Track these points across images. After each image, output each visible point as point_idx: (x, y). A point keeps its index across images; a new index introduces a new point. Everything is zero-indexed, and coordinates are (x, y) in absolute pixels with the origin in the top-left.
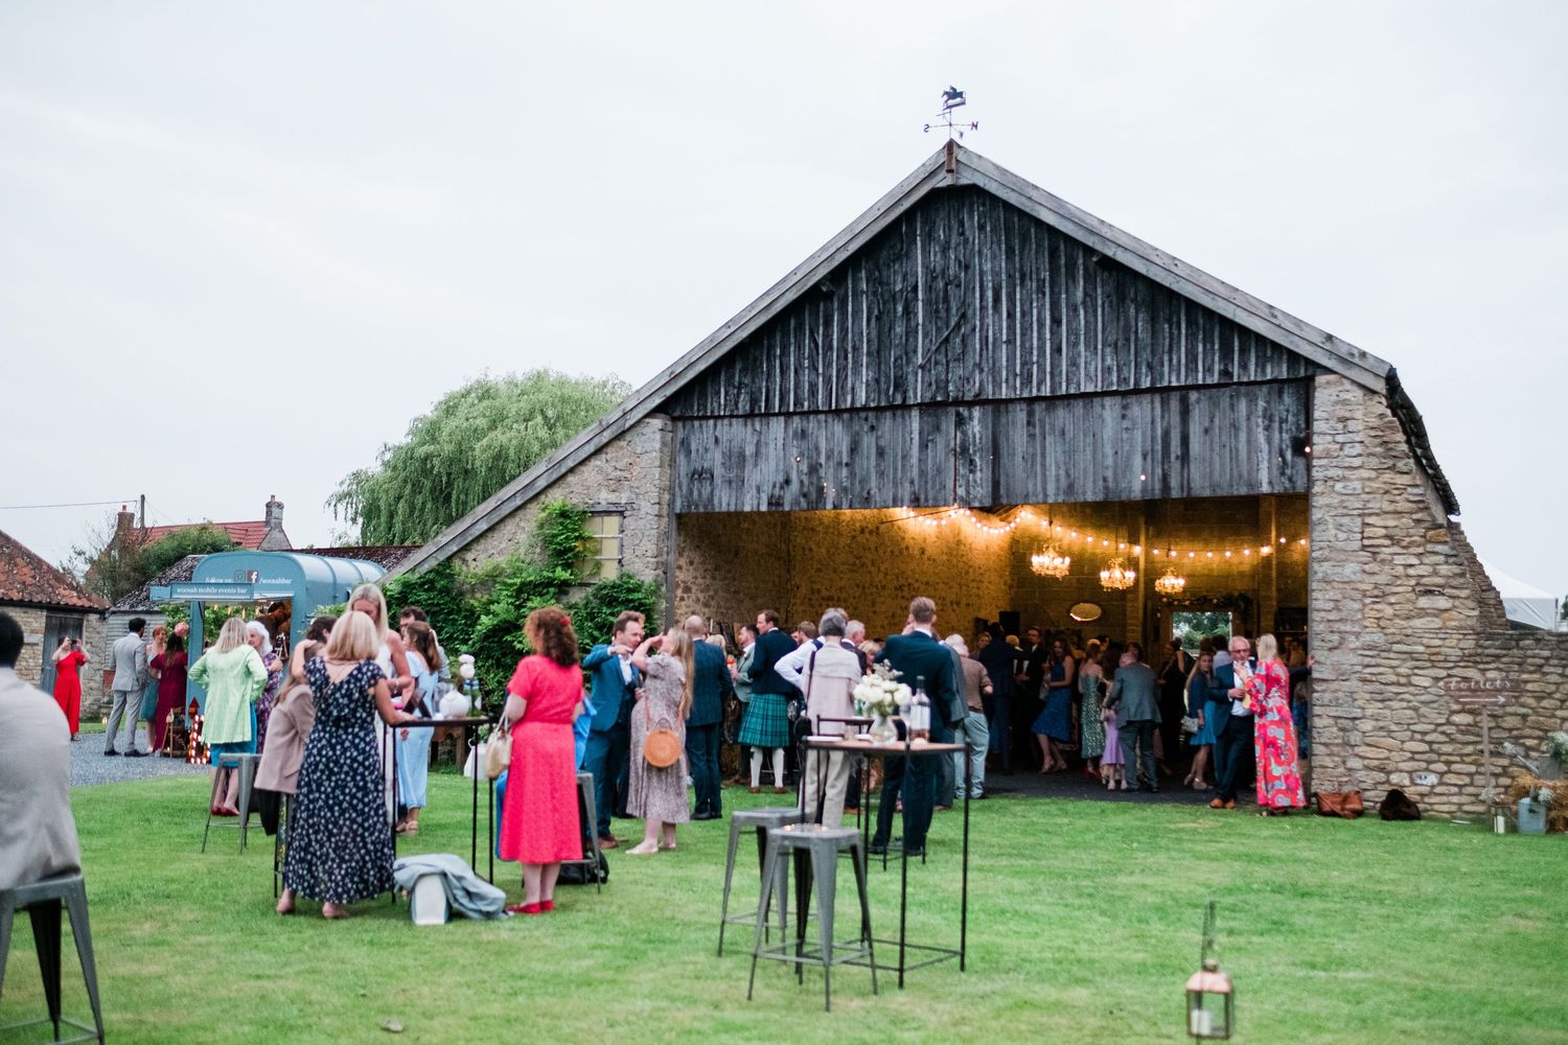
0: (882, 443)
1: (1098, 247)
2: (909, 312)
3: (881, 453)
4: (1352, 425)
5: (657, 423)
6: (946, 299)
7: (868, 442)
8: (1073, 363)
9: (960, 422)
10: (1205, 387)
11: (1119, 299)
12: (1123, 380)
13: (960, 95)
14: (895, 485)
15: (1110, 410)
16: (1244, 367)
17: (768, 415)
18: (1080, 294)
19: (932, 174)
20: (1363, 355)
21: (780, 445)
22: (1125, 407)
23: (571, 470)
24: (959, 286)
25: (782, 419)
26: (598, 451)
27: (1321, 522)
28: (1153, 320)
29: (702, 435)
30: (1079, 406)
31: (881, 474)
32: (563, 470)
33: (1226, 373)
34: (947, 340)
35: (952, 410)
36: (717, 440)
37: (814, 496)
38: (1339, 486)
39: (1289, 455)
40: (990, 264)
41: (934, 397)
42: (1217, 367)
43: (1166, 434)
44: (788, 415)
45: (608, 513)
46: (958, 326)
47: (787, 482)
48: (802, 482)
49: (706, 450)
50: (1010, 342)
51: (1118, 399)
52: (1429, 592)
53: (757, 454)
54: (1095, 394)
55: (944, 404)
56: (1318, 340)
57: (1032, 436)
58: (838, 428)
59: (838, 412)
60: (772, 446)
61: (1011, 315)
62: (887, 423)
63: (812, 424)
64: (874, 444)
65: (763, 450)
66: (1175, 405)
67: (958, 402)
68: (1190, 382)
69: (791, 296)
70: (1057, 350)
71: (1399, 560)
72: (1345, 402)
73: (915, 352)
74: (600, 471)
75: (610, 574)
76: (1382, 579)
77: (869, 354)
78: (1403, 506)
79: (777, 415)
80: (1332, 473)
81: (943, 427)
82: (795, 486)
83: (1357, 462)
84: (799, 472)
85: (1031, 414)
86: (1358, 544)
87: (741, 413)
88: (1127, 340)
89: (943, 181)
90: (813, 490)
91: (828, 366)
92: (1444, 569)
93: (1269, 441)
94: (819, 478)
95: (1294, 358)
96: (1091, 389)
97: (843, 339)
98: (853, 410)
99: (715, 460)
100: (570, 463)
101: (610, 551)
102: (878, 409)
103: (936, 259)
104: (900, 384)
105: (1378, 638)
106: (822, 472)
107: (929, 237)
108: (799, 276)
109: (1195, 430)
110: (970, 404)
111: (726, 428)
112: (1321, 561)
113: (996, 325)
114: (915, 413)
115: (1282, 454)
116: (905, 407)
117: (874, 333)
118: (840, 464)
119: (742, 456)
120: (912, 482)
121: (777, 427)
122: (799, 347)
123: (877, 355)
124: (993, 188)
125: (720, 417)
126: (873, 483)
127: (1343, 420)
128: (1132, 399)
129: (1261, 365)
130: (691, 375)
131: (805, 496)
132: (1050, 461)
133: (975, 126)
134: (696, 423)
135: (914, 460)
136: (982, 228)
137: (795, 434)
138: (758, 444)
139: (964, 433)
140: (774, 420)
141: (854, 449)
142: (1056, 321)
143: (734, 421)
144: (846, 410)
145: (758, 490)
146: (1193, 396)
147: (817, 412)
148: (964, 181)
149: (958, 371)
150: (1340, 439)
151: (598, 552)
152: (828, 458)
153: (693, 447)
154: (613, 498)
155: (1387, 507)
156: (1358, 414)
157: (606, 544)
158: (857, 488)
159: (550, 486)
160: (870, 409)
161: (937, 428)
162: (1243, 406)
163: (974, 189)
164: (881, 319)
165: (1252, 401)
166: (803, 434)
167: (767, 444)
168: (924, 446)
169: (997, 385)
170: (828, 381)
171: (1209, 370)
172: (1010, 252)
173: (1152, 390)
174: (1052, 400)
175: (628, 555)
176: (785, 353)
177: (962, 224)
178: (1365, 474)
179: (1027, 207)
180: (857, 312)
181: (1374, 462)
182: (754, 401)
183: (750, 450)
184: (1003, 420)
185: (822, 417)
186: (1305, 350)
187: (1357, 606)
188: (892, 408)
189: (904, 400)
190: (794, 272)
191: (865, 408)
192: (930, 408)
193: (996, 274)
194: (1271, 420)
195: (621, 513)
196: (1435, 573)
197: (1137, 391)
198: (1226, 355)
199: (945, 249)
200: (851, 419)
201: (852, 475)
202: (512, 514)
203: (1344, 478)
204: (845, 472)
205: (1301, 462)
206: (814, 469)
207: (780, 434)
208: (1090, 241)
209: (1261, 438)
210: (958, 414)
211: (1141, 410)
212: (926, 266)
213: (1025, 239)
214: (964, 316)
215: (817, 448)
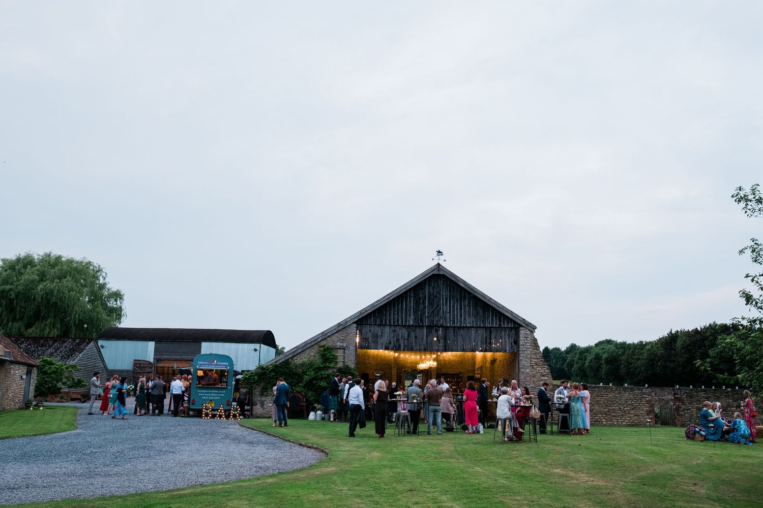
0: (417, 335)
1: (473, 293)
2: (424, 302)
3: (416, 337)
4: (528, 339)
5: (355, 325)
6: (434, 301)
7: (413, 334)
8: (465, 319)
9: (437, 331)
10: (495, 327)
11: (476, 306)
12: (477, 324)
13: (442, 253)
14: (420, 346)
15: (473, 331)
16: (504, 324)
17: (386, 325)
18: (467, 302)
19: (433, 270)
20: (531, 324)
21: (388, 332)
22: (477, 330)
23: (329, 337)
24: (437, 297)
25: (389, 327)
26: (337, 332)
27: (522, 360)
28: (484, 311)
29: (366, 329)
30: (466, 330)
31: (416, 343)
32: (327, 336)
33: (500, 325)
34: (433, 311)
35: (434, 328)
36: (370, 331)
37: (397, 347)
38: (525, 352)
39: (513, 344)
40: (445, 293)
41: (430, 324)
42: (498, 323)
43: (486, 338)
44: (390, 326)
45: (340, 348)
46: (436, 308)
47: (390, 343)
48: (394, 343)
49: (367, 333)
50: (450, 312)
51: (475, 329)
52: (543, 376)
53: (382, 335)
54: (470, 327)
55: (433, 326)
56: (521, 320)
57: (454, 336)
58: (404, 330)
59: (405, 326)
60: (386, 333)
61: (450, 306)
62: (418, 330)
63: (397, 328)
64: (414, 335)
65: (383, 334)
66: (488, 331)
67: (436, 326)
68: (492, 326)
69: (395, 296)
70: (461, 316)
71: (538, 369)
72: (527, 334)
73: (425, 313)
74: (337, 337)
75: (340, 365)
76: (534, 373)
77: (413, 312)
78: (538, 357)
79: (387, 325)
80: (524, 349)
81: (432, 332)
82: (392, 344)
83: (529, 347)
84: (394, 340)
85: (454, 330)
86: (529, 365)
87: (377, 324)
88: (478, 315)
89: (435, 272)
90: (397, 345)
91: (402, 314)
92: (546, 371)
93: (509, 340)
94: (399, 342)
95: (515, 322)
96: (469, 326)
97: (406, 307)
98: (409, 326)
99: (369, 335)
100: (329, 334)
101: (340, 359)
102: (416, 326)
103: (431, 290)
104: (422, 321)
105: (533, 385)
106: (400, 341)
107: (430, 285)
108: (397, 291)
109: (493, 336)
110: (439, 327)
111: (373, 328)
112: (521, 368)
113: (446, 308)
114: (425, 328)
115: (512, 344)
116: (423, 326)
117: (415, 307)
118: (405, 339)
119: (377, 335)
120: (424, 345)
121: (387, 329)
122: (394, 309)
123: (415, 312)
124: (448, 276)
125: (371, 325)
126: (414, 344)
127: (526, 338)
128: (478, 329)
129: (508, 324)
130: (366, 314)
131: (395, 347)
132: (459, 342)
133: (445, 261)
134: (364, 326)
135: (425, 339)
136: (443, 284)
137: (393, 330)
138: (382, 332)
139: (437, 334)
140: (386, 326)
141: (409, 335)
142: (461, 309)
143: (375, 326)
144: (407, 326)
145: (382, 344)
146: (492, 329)
147: (399, 325)
148: (441, 273)
149: (436, 318)
150: (526, 342)
151: (336, 359)
152: (401, 337)
153: (363, 332)
154: (341, 344)
155: (535, 357)
156: (529, 337)
157: (339, 357)
158: (410, 346)
159: (322, 340)
160: (414, 326)
161: (431, 332)
162: (503, 332)
163: (443, 276)
164: (417, 303)
165: (505, 331)
166: (394, 331)
167: (384, 333)
168: (427, 336)
169: (446, 323)
170: (402, 318)
171: (496, 324)
172: (450, 291)
173: (483, 327)
174: (460, 328)
175: (346, 360)
176: (390, 310)
177: (438, 282)
178: (531, 350)
179: (457, 282)
180: (410, 301)
181: (533, 347)
182: (382, 322)
183: (379, 334)
184: (447, 331)
185: (400, 327)
186: (519, 322)
187: (529, 378)
188: (419, 326)
189: (423, 324)
190: (396, 290)
191: (412, 326)
192: (430, 327)
193: (446, 296)
194: (509, 336)
195: (344, 349)
196: (545, 372)
197: (480, 327)
198: (500, 321)
199: (433, 289)
200: (408, 328)
201: (408, 342)
202: (309, 348)
203: (526, 351)
204: (406, 341)
205: (516, 346)
206: (398, 340)
207: (388, 331)
208: (472, 292)
209: (507, 340)
210: (436, 329)
211: (480, 331)
212: (429, 292)
213: (454, 288)
214: (438, 305)
215: (398, 334)
